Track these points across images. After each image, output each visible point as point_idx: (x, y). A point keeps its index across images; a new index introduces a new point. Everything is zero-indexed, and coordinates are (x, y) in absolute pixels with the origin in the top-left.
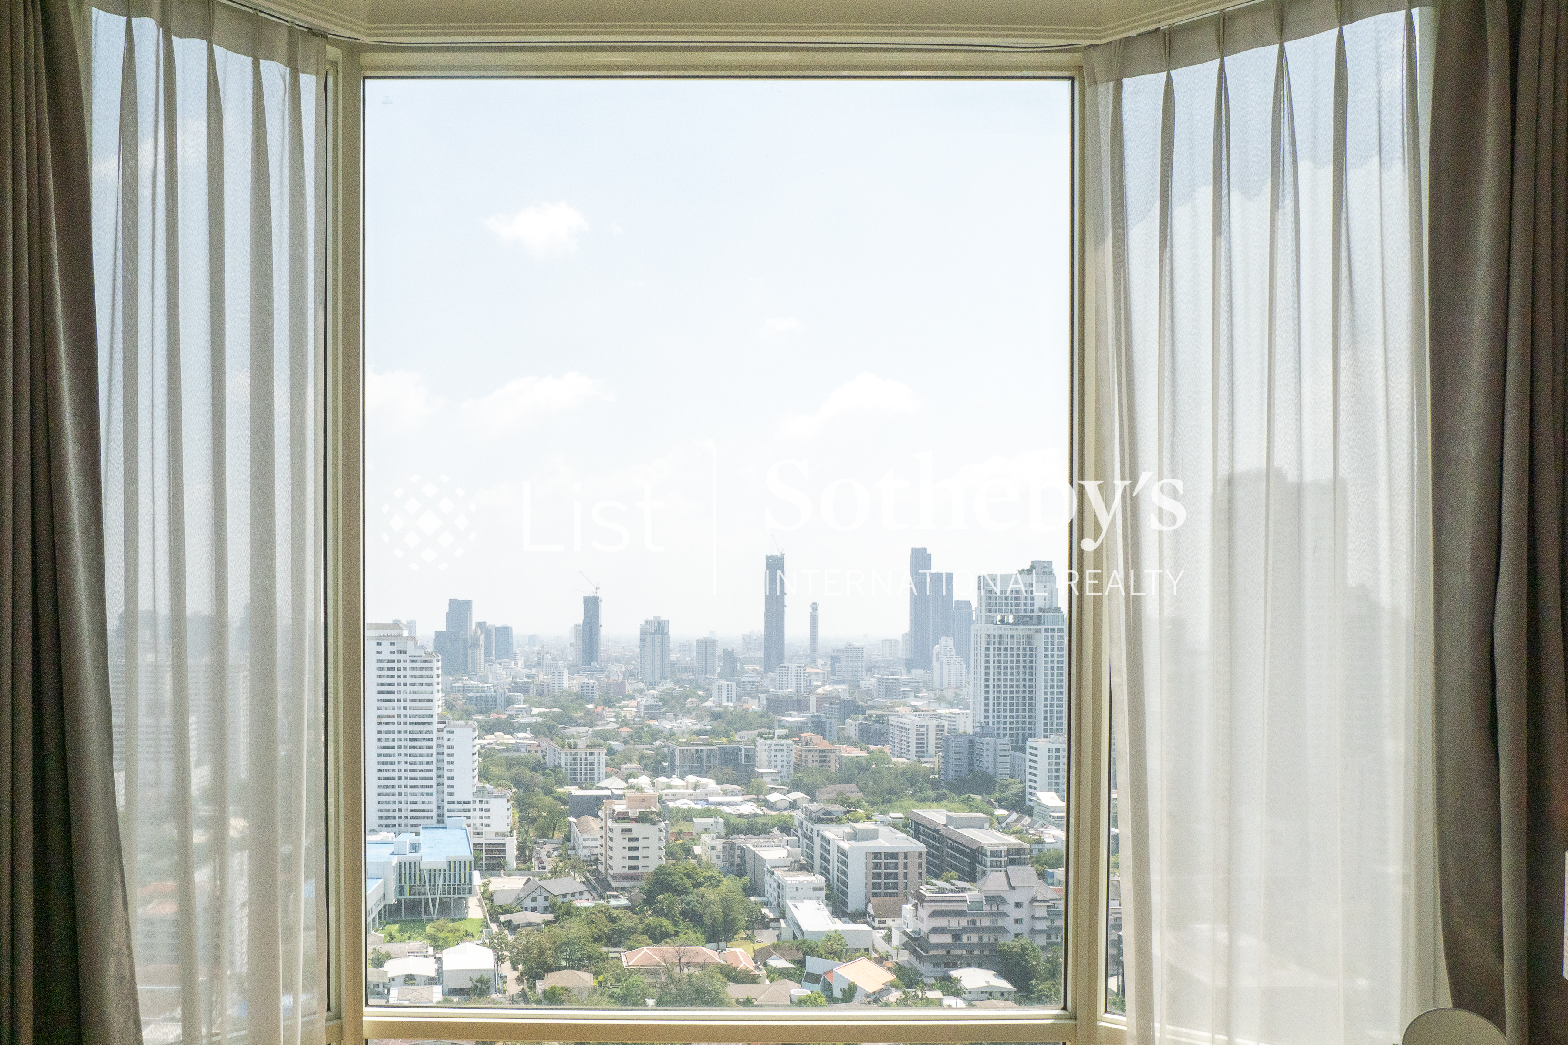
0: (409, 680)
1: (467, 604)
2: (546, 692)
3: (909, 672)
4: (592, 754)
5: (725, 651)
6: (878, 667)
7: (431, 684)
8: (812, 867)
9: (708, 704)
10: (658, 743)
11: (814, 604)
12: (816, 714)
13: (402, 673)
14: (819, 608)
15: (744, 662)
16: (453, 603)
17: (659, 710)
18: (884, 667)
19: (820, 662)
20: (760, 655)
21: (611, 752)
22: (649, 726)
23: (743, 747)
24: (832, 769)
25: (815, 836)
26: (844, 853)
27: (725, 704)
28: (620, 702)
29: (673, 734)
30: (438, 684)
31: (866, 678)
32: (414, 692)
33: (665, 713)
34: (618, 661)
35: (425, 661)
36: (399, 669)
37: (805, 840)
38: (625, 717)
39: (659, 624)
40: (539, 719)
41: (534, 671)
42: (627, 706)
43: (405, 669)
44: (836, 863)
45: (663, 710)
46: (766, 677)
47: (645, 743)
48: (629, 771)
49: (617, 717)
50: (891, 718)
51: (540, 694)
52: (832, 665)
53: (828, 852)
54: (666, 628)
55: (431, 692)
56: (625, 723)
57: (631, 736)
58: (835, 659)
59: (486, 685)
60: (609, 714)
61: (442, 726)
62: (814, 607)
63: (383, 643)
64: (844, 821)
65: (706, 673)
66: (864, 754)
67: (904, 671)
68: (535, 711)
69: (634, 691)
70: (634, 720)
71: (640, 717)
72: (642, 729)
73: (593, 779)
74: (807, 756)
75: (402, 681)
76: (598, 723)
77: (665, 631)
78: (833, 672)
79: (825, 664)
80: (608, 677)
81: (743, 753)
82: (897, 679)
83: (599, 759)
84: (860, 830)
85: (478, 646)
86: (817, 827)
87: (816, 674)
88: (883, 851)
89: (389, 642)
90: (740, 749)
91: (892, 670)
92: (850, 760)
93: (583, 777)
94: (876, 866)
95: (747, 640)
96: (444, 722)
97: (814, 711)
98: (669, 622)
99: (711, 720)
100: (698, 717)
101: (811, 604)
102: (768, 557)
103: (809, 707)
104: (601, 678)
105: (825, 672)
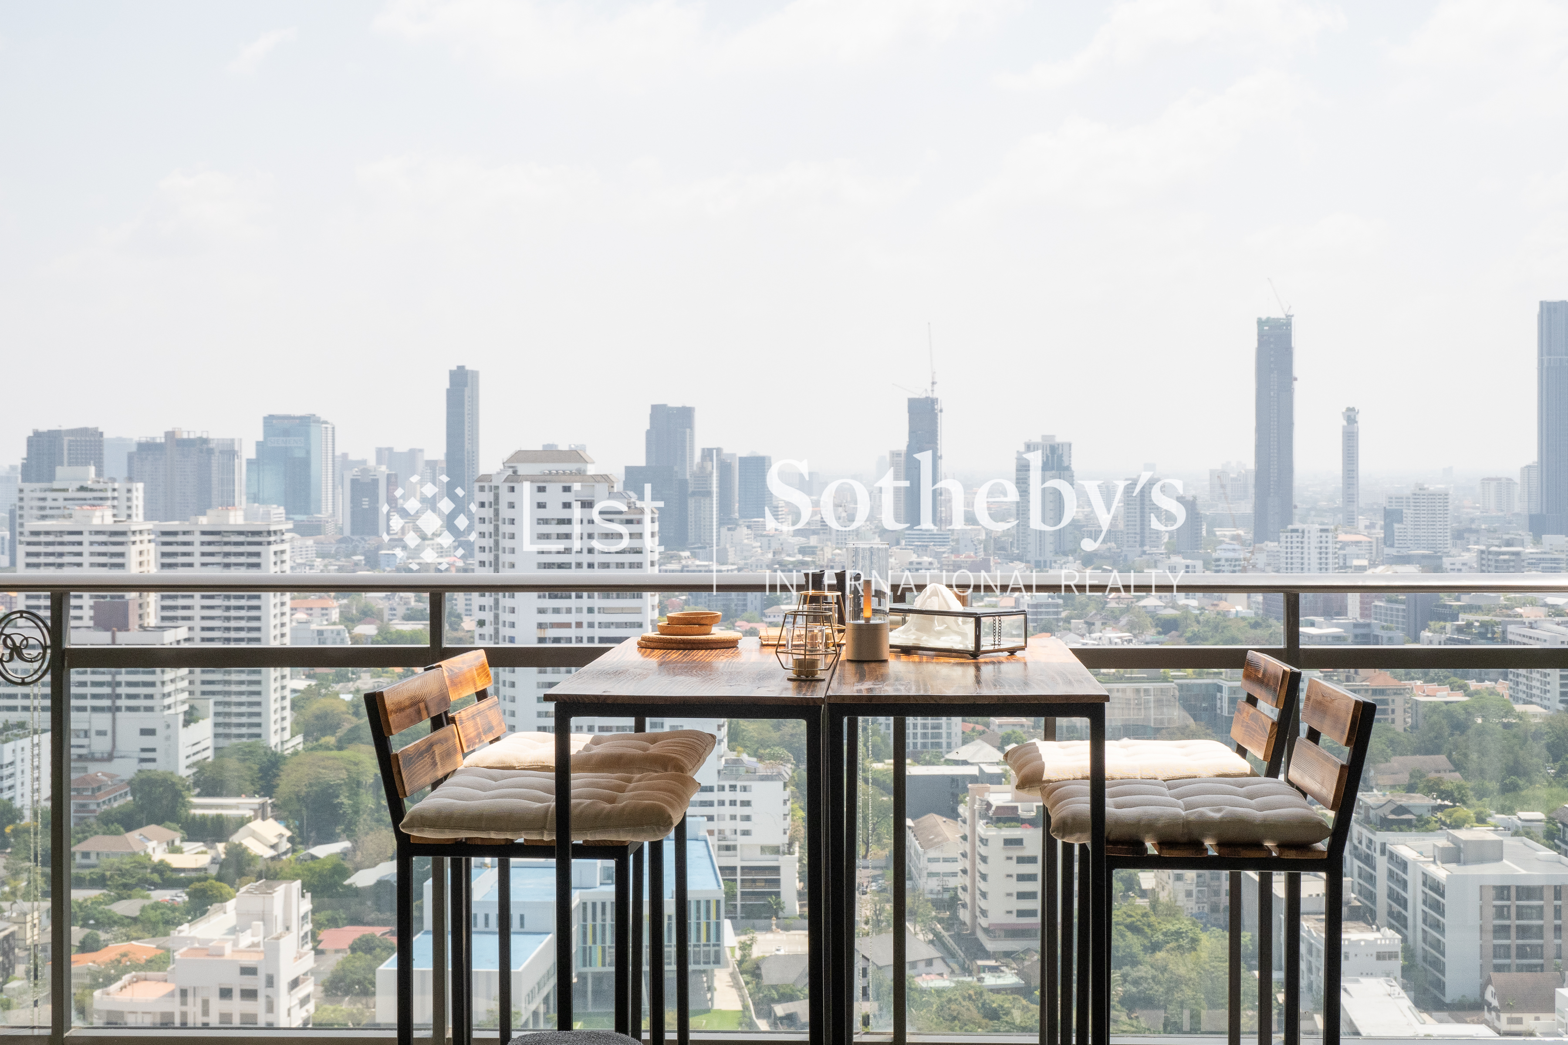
0: (598, 557)
1: (685, 415)
3: (1537, 541)
6: (1477, 531)
7: (639, 565)
8: (1373, 914)
9: (1150, 601)
11: (1349, 409)
12: (1361, 621)
14: (1360, 418)
15: (1217, 522)
16: (659, 413)
17: (1057, 613)
18: (1489, 531)
19: (1362, 522)
20: (1247, 507)
23: (1227, 685)
24: (1399, 727)
25: (1377, 855)
26: (1437, 888)
31: (1454, 551)
33: (1067, 620)
37: (1357, 863)
39: (1054, 447)
41: (813, 541)
44: (1420, 907)
45: (1064, 615)
46: (1261, 550)
48: (1009, 730)
50: (1511, 628)
52: (1388, 528)
53: (1404, 884)
54: (1065, 458)
58: (1392, 516)
62: (1351, 416)
63: (550, 487)
64: (1433, 825)
65: (1142, 544)
66: (1459, 697)
67: (1528, 537)
73: (938, 745)
77: (1066, 464)
78: (1388, 540)
79: (1372, 526)
81: (1225, 695)
82: (1517, 554)
84: (1466, 842)
85: (709, 494)
86: (1380, 837)
87: (1357, 543)
88: (1513, 883)
89: (559, 486)
90: (1219, 689)
91: (1506, 537)
92: (1434, 708)
93: (919, 741)
94: (1500, 913)
95: (1219, 479)
97: (1358, 616)
98: (1070, 445)
99: (1159, 633)
100: (1132, 627)
101: (1344, 410)
102: (1260, 323)
103: (1350, 608)
104: (944, 552)
105: (1374, 540)
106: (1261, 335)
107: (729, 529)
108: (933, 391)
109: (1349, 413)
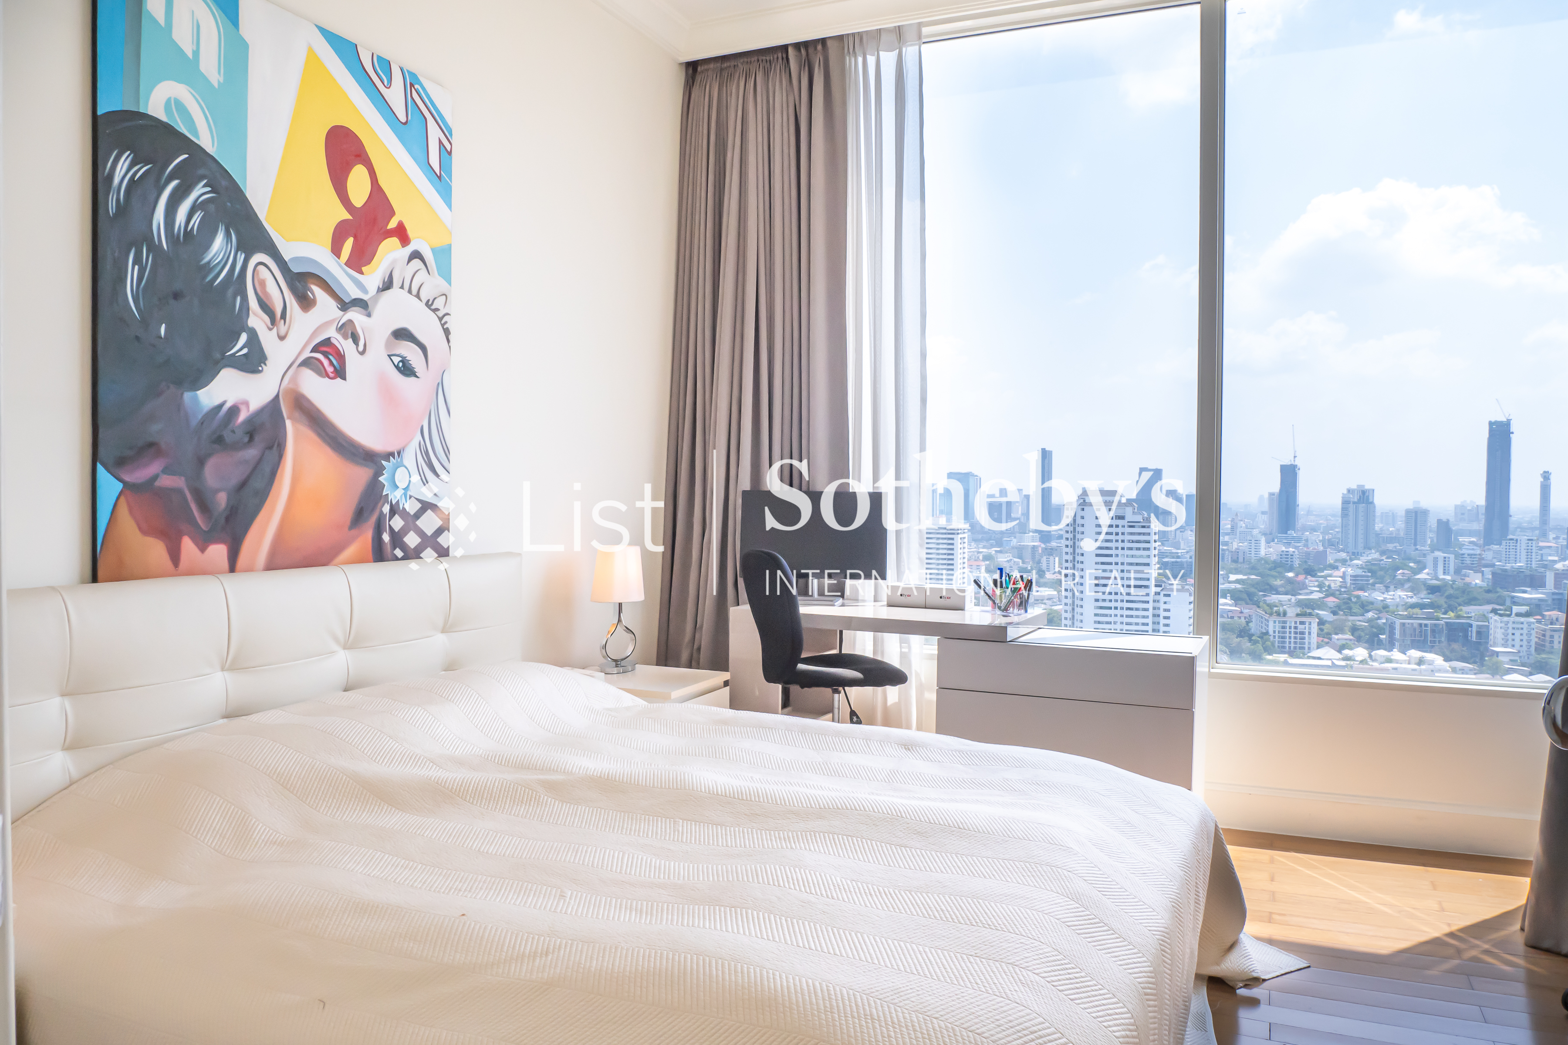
0: (1127, 545)
1: (1158, 472)
2: (1241, 560)
4: (1302, 623)
5: (1439, 521)
7: (1148, 549)
9: (1422, 576)
10: (1370, 615)
11: (1545, 472)
13: (1120, 537)
14: (1552, 477)
15: (1462, 533)
17: (1368, 580)
19: (1552, 536)
20: (1478, 526)
21: (1321, 623)
22: (1358, 597)
23: (1475, 624)
27: (1442, 577)
28: (1323, 572)
29: (1386, 607)
30: (1155, 548)
32: (1132, 556)
33: (1373, 584)
34: (1313, 530)
35: (1143, 527)
36: (1117, 534)
38: (1329, 586)
39: (1364, 492)
40: (1238, 586)
42: (1330, 576)
43: (1123, 534)
45: (1371, 581)
46: (1489, 549)
47: (1355, 615)
48: (1344, 642)
49: (1320, 586)
51: (1236, 561)
54: (1370, 498)
55: (1149, 556)
56: (1330, 593)
57: (1338, 607)
59: (1179, 551)
60: (1312, 583)
61: (1158, 589)
62: (1546, 476)
65: (1415, 545)
68: (1233, 577)
69: (1336, 561)
70: (1338, 590)
71: (1346, 587)
72: (1350, 599)
73: (1304, 648)
74: (1552, 637)
75: (1120, 545)
76: (1300, 592)
77: (1371, 500)
79: (1557, 538)
80: (1306, 546)
81: (1474, 629)
83: (1310, 628)
87: (1551, 547)
90: (1470, 625)
93: (1292, 645)
95: (1461, 510)
96: (1160, 586)
97: (1553, 588)
98: (1373, 490)
99: (1429, 594)
100: (1412, 590)
101: (1542, 473)
102: (1491, 424)
103: (1547, 583)
104: (1300, 546)
105: (1560, 546)
106: (1491, 431)
107: (1181, 532)
108: (1294, 461)
109: (1545, 474)
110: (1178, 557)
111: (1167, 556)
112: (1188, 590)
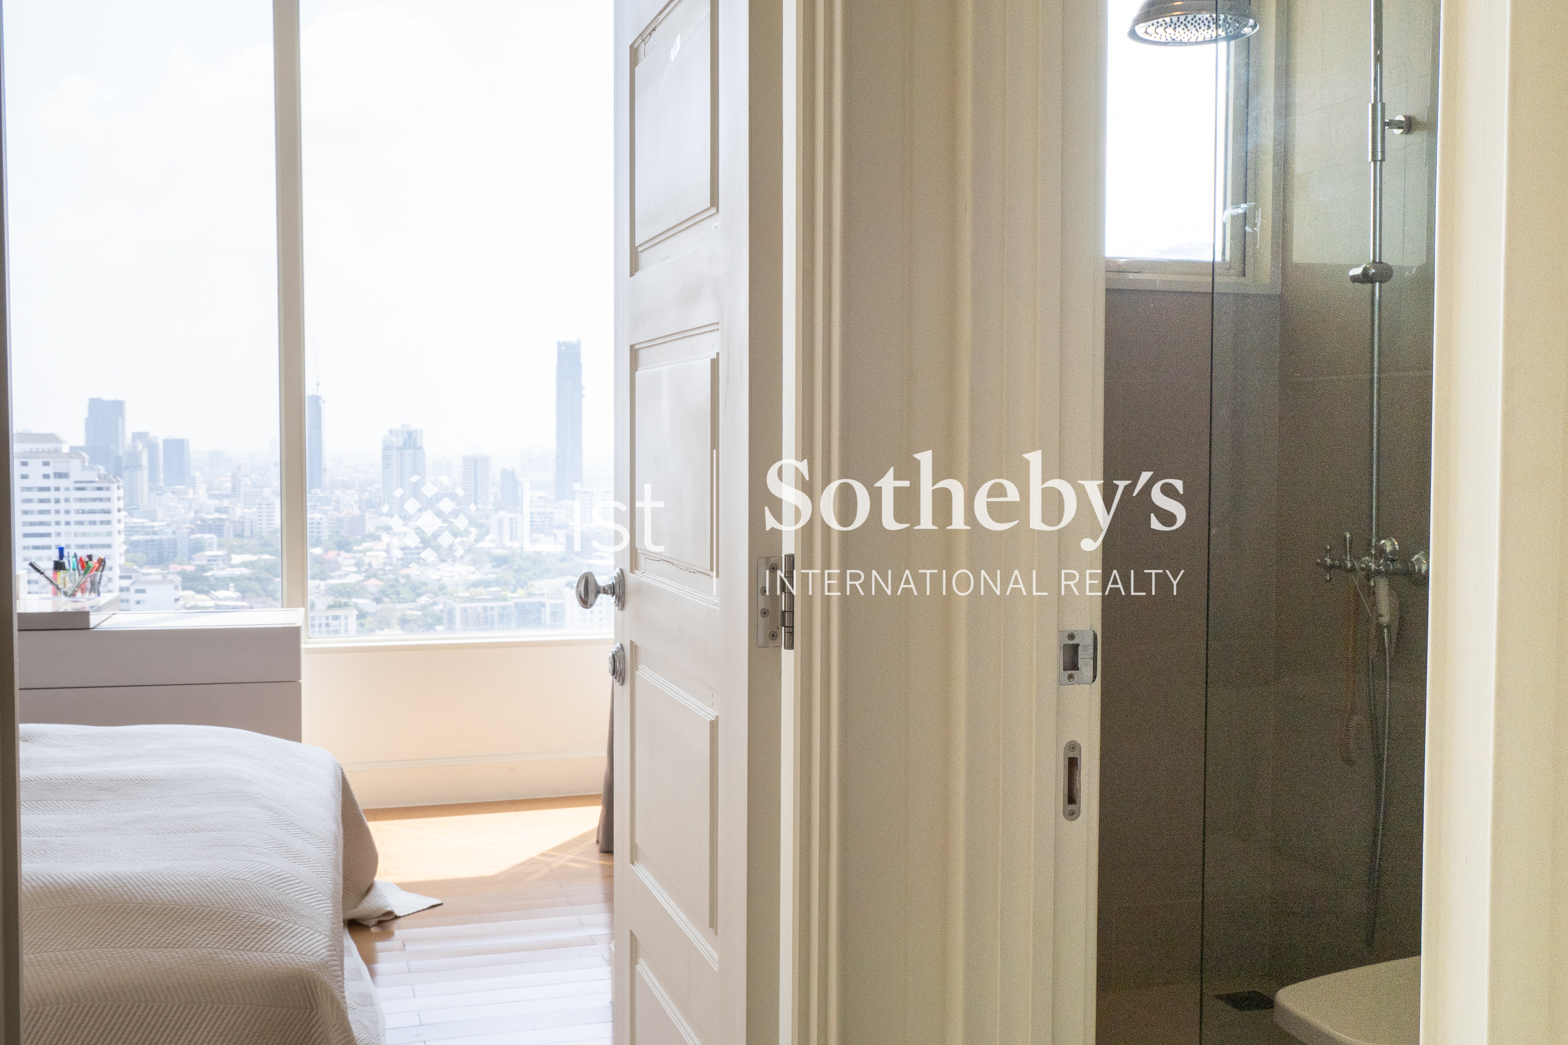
0: (73, 517)
1: (118, 407)
2: (247, 533)
4: (336, 618)
5: (504, 472)
7: (108, 522)
9: (486, 544)
10: (423, 600)
13: (62, 506)
16: (95, 405)
21: (362, 615)
22: (407, 577)
23: (548, 602)
27: (508, 543)
28: (360, 544)
29: (442, 588)
30: (119, 521)
32: (84, 535)
34: (346, 486)
35: (100, 489)
36: (57, 501)
38: (370, 565)
39: (410, 434)
40: (246, 571)
41: (226, 503)
42: (371, 550)
43: (67, 500)
46: (560, 506)
47: (405, 601)
49: (358, 565)
51: (240, 535)
54: (419, 441)
55: (109, 534)
56: (371, 574)
57: (383, 592)
59: (156, 524)
60: (346, 560)
61: (126, 583)
63: (31, 462)
65: (476, 503)
68: (237, 559)
69: (378, 528)
70: (382, 569)
71: (391, 565)
72: (397, 580)
75: (63, 518)
76: (332, 574)
77: (419, 445)
80: (337, 509)
81: (548, 610)
83: (346, 624)
85: (138, 467)
89: (39, 462)
90: (543, 605)
95: (529, 456)
96: (130, 577)
98: (422, 431)
99: (494, 567)
100: (475, 562)
102: (559, 345)
104: (329, 510)
106: (560, 353)
107: (158, 495)
108: (317, 390)
110: (155, 533)
111: (137, 533)
112: (172, 581)
